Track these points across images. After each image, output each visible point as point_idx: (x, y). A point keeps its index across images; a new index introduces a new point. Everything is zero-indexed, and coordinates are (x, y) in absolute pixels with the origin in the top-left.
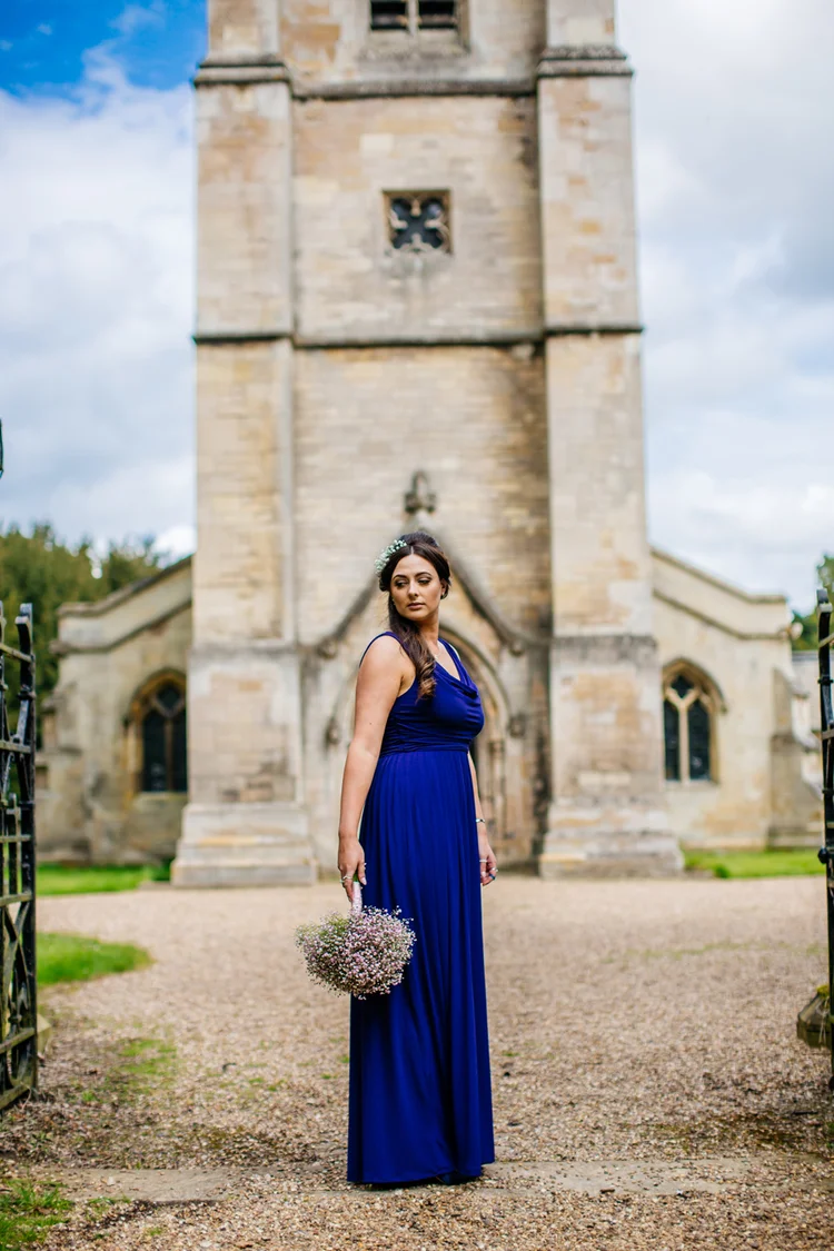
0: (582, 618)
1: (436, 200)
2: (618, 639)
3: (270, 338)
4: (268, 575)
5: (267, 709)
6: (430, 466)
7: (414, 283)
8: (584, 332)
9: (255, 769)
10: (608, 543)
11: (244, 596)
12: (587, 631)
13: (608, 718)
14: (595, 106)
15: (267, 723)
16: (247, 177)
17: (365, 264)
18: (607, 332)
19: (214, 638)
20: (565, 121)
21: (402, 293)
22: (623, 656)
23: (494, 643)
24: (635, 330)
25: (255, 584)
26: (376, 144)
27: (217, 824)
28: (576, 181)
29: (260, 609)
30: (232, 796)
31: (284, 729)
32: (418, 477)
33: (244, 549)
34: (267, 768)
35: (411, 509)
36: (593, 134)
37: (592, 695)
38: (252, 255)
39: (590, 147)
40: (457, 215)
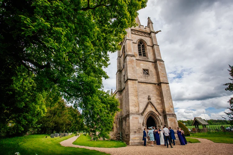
0: (168, 112)
1: (147, 70)
2: (172, 114)
3: (136, 80)
4: (137, 105)
5: (139, 121)
6: (150, 95)
7: (146, 77)
8: (164, 83)
9: (138, 129)
10: (169, 104)
11: (135, 107)
12: (169, 113)
13: (173, 123)
14: (162, 64)
15: (139, 123)
16: (132, 65)
17: (142, 75)
18: (166, 83)
19: (132, 112)
20: (159, 65)
21: (145, 78)
22: (173, 116)
23: (158, 114)
24: (168, 84)
25: (136, 106)
26: (142, 64)
27: (134, 136)
28: (161, 70)
29: (137, 109)
30: (135, 132)
31: (141, 123)
32: (149, 96)
33: (135, 102)
34: (139, 129)
35: (148, 99)
36: (162, 66)
37: (171, 120)
38: (133, 72)
39: (162, 67)
40: (149, 72)
